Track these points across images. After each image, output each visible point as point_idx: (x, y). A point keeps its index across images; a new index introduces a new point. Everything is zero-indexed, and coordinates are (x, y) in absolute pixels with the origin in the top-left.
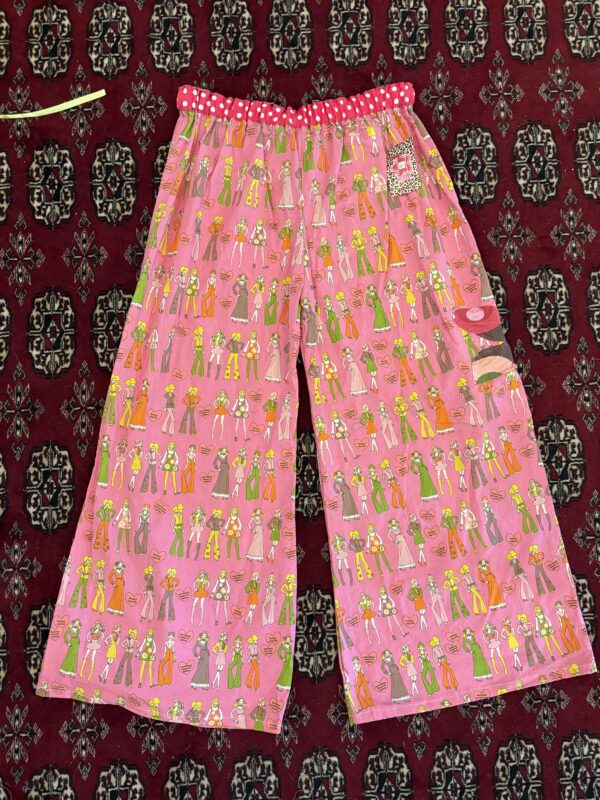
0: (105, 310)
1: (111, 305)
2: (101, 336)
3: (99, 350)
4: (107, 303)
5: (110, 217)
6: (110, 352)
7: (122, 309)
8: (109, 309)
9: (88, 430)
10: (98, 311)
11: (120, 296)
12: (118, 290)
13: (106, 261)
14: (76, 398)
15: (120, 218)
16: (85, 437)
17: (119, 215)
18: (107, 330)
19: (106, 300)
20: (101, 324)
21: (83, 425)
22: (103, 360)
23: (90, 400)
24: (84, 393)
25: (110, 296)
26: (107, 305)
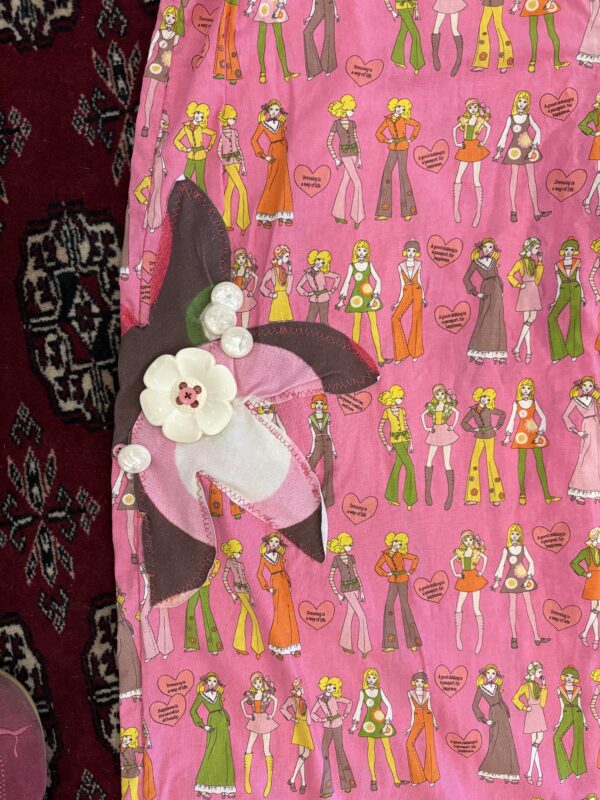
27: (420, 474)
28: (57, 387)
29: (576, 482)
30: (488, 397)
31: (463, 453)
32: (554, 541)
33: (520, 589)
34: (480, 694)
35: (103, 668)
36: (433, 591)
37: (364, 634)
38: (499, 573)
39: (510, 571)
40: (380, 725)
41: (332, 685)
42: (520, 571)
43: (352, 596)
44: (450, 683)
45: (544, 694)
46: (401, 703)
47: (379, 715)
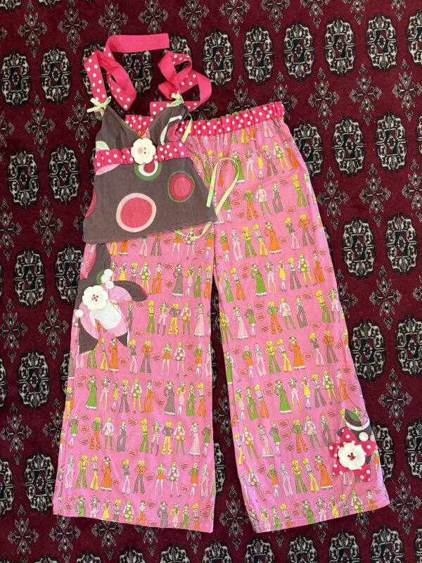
0: (63, 262)
1: (66, 258)
2: (61, 279)
3: (60, 289)
4: (64, 256)
5: (63, 198)
6: (68, 289)
7: (74, 260)
8: (66, 260)
9: (56, 341)
10: (58, 262)
11: (73, 251)
12: (71, 247)
13: (62, 229)
14: (47, 320)
15: (70, 199)
16: (55, 346)
17: (68, 197)
18: (65, 275)
19: (63, 255)
20: (61, 271)
21: (53, 338)
22: (63, 295)
23: (57, 321)
24: (52, 317)
25: (66, 251)
26: (64, 258)
27: (156, 325)
28: (61, 292)
29: (196, 331)
30: (176, 306)
31: (168, 320)
32: (190, 347)
33: (181, 360)
34: (167, 388)
35: (64, 370)
36: (156, 358)
37: (136, 367)
38: (175, 355)
39: (178, 355)
40: (138, 394)
41: (126, 382)
42: (181, 355)
43: (133, 357)
44: (158, 384)
45: (184, 391)
46: (144, 389)
47: (138, 392)
